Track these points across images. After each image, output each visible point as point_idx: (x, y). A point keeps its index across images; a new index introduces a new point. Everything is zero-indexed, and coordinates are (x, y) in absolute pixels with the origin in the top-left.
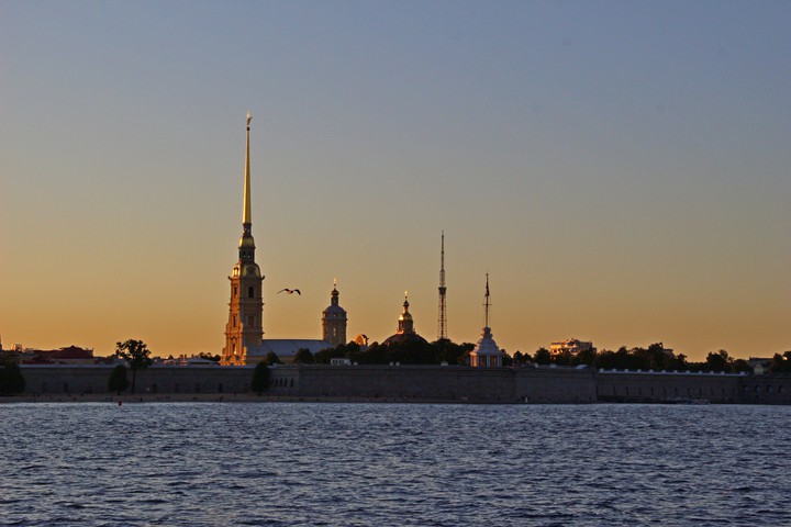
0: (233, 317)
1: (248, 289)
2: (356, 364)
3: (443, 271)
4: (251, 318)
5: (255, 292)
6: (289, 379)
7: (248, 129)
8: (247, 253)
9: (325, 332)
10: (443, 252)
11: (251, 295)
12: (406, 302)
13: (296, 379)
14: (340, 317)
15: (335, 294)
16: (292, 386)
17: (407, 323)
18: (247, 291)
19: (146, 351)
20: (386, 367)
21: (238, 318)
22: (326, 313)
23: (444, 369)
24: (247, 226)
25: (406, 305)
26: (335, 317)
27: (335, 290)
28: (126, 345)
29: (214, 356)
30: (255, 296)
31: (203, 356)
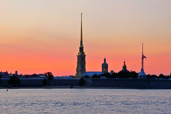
0: (78, 66)
1: (82, 58)
2: (107, 78)
3: (143, 53)
4: (83, 66)
5: (84, 59)
6: (89, 82)
7: (82, 16)
8: (81, 49)
9: (102, 70)
10: (143, 48)
11: (82, 60)
12: (125, 61)
13: (91, 82)
14: (106, 66)
15: (105, 60)
16: (90, 84)
17: (125, 67)
18: (81, 59)
19: (52, 75)
20: (115, 79)
21: (79, 66)
22: (103, 65)
23: (130, 80)
24: (81, 42)
25: (125, 62)
26: (105, 66)
27: (105, 58)
28: (47, 73)
29: (74, 76)
30: (84, 60)
31: (71, 76)
